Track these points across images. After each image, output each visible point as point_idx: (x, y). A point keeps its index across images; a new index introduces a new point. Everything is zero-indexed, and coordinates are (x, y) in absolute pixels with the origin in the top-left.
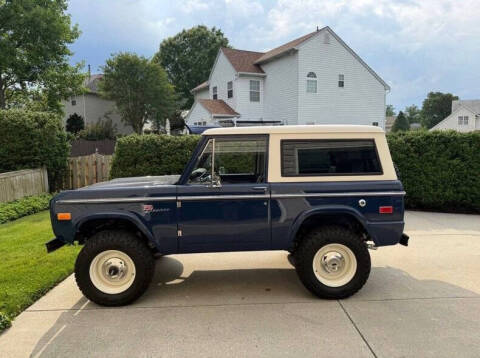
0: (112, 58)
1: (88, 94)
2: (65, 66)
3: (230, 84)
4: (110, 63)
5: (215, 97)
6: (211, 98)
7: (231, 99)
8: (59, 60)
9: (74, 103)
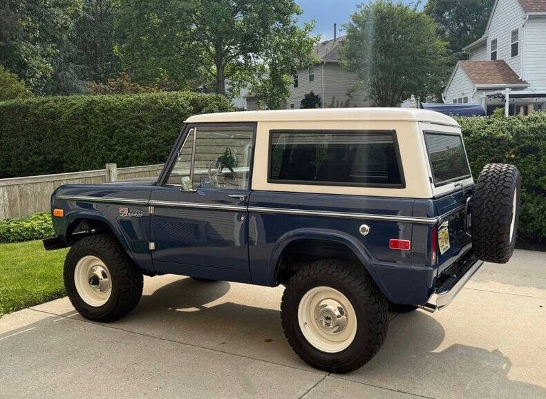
0: (358, 11)
1: (329, 64)
2: (293, 29)
3: (515, 34)
4: (356, 19)
5: (494, 55)
6: (489, 58)
7: (516, 58)
8: (285, 23)
9: (311, 78)
